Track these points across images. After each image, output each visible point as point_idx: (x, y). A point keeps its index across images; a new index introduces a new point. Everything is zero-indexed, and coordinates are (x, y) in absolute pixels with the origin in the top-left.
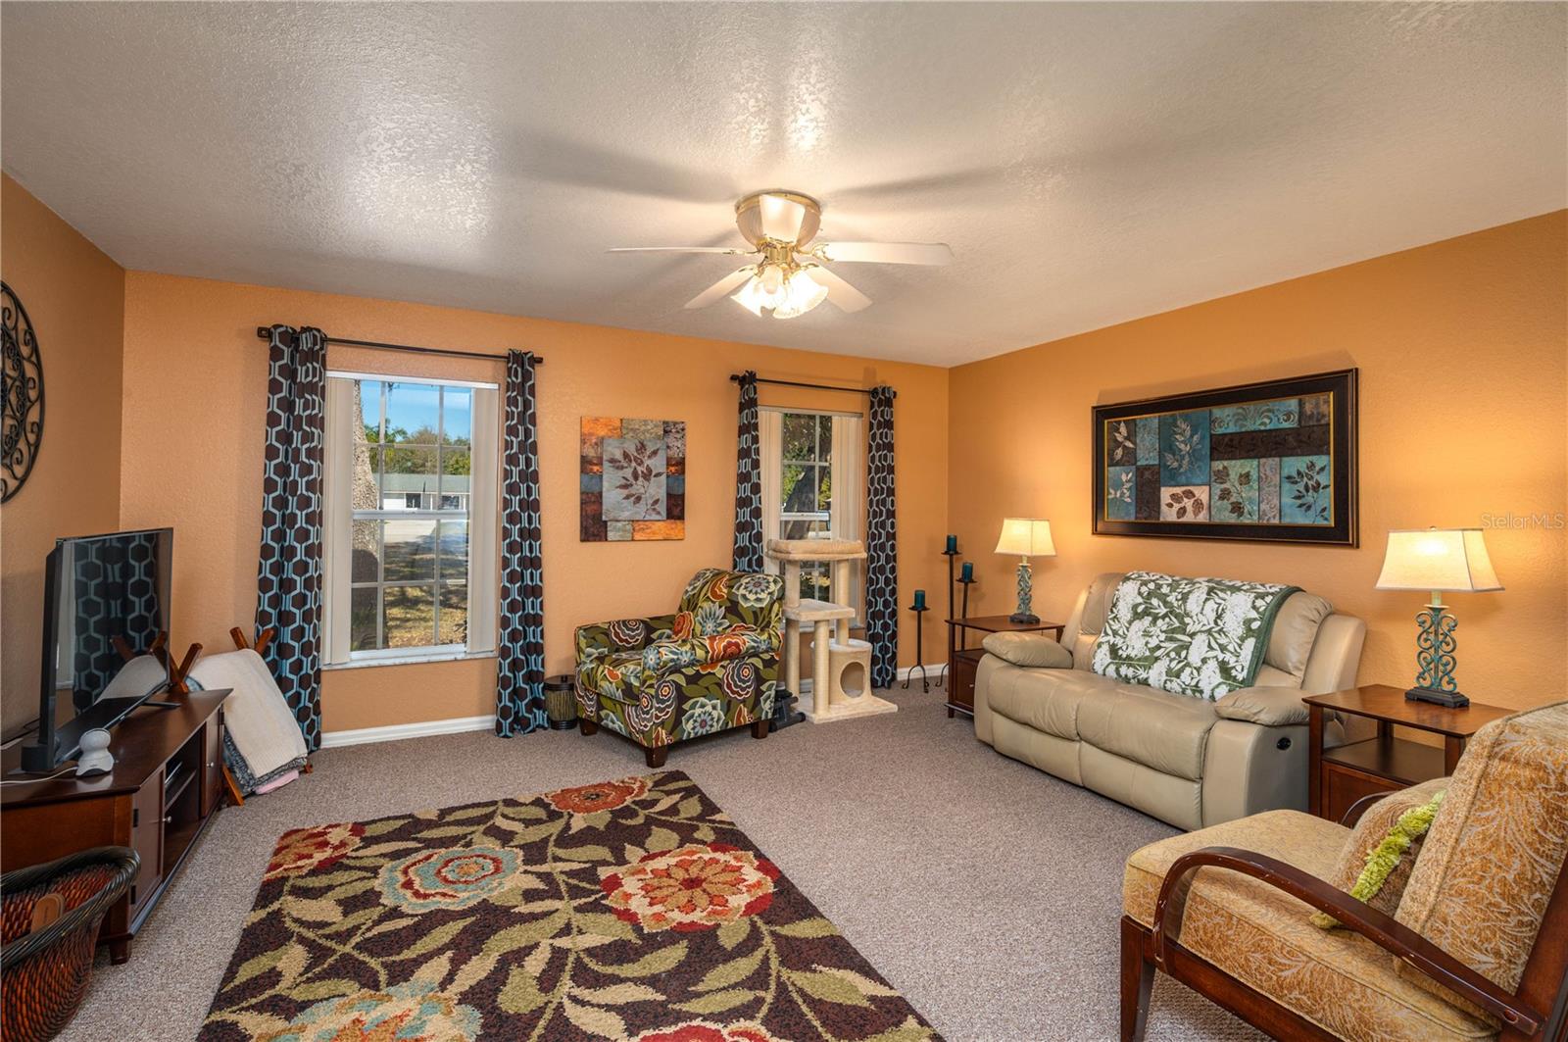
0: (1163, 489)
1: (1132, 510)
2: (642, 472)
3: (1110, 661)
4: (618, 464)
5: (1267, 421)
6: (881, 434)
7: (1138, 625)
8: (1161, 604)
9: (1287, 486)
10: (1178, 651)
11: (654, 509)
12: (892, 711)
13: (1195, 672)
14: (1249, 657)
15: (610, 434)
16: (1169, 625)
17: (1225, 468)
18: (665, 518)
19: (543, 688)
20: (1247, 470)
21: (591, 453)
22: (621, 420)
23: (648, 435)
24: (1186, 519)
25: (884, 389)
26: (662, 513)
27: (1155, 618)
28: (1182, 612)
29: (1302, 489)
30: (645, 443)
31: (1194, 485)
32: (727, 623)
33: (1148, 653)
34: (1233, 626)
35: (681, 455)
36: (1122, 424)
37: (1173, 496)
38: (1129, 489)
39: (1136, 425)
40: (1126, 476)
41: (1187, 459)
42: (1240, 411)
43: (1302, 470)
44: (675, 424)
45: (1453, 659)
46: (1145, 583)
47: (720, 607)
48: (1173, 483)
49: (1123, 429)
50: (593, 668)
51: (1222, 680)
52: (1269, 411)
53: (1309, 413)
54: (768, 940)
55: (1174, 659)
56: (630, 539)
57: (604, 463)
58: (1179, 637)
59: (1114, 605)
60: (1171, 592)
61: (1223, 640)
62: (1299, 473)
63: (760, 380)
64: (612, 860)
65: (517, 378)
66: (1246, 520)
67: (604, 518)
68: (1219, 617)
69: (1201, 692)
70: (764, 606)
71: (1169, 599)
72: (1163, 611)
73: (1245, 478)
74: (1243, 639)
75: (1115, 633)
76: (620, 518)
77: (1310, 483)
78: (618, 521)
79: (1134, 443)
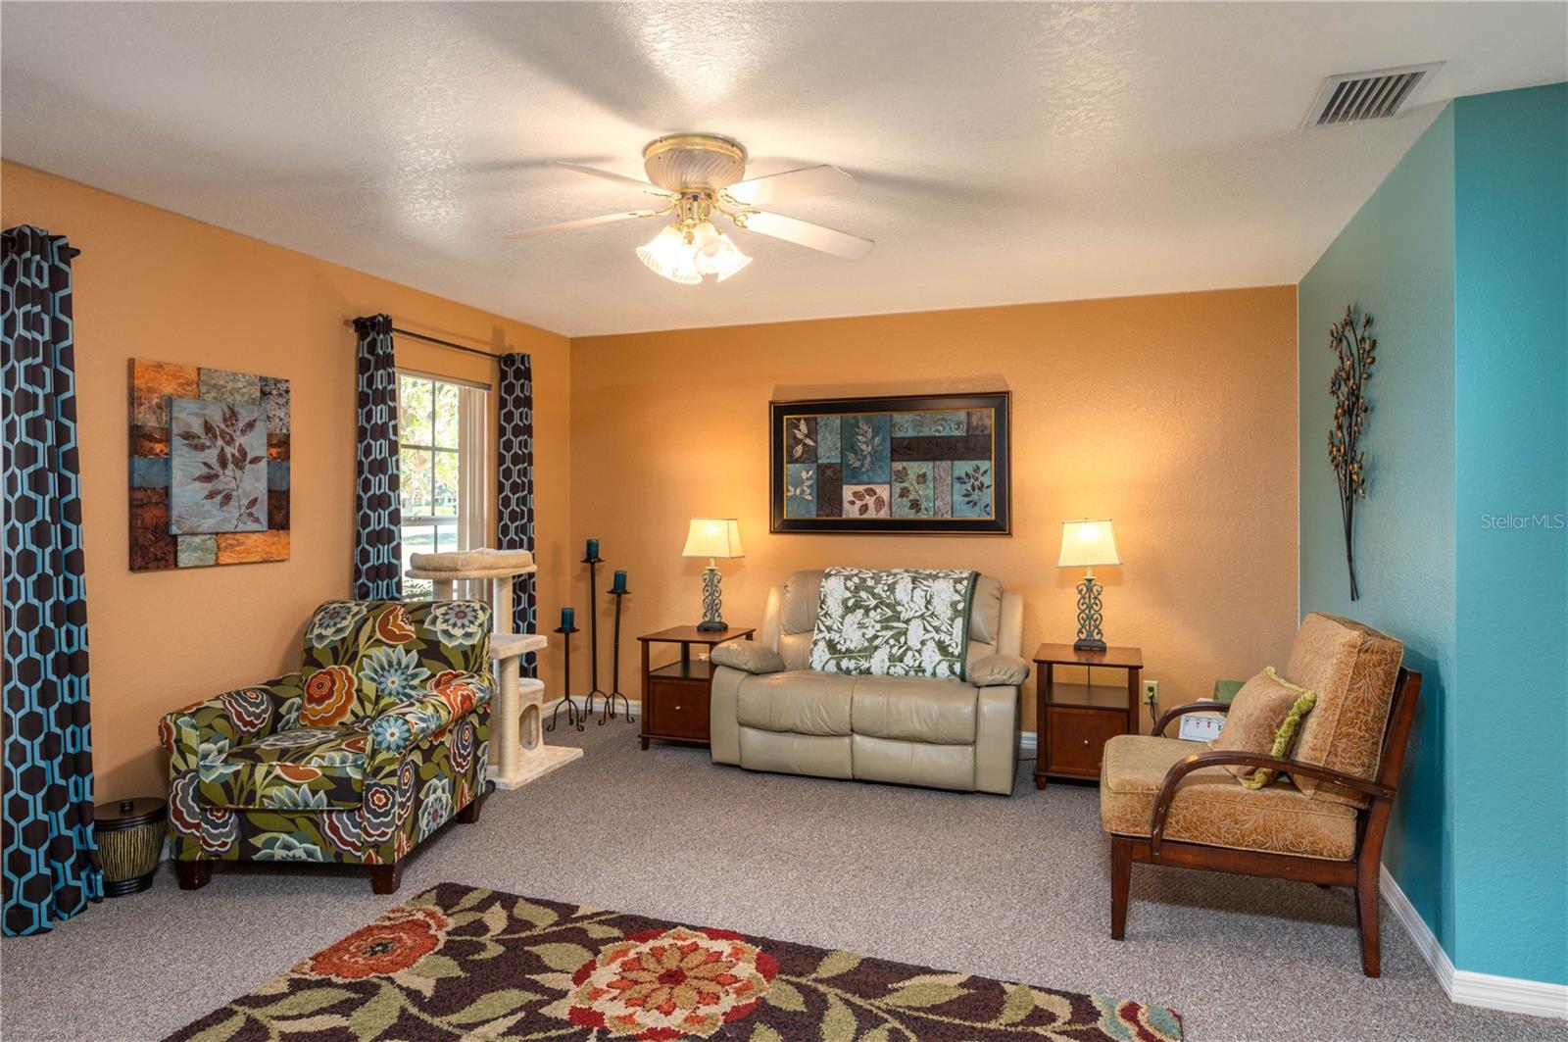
0: (845, 487)
1: (813, 508)
2: (233, 455)
3: (829, 656)
4: (196, 441)
5: (941, 429)
6: (521, 413)
7: (849, 618)
8: (870, 597)
9: (957, 486)
10: (896, 637)
11: (250, 515)
12: (578, 756)
13: (917, 654)
14: (960, 634)
15: (181, 391)
16: (882, 615)
17: (904, 468)
18: (265, 528)
19: (95, 831)
20: (924, 471)
21: (149, 420)
22: (199, 369)
23: (238, 397)
24: (866, 516)
25: (523, 357)
26: (261, 520)
27: (867, 611)
28: (893, 602)
29: (970, 489)
30: (237, 409)
31: (876, 484)
32: (426, 672)
33: (866, 644)
34: (942, 609)
35: (284, 431)
36: (802, 421)
37: (855, 494)
38: (810, 486)
39: (817, 423)
40: (807, 474)
41: (869, 459)
42: (918, 418)
43: (969, 472)
44: (277, 382)
45: (1100, 615)
46: (848, 578)
47: (408, 652)
48: (855, 481)
49: (803, 426)
50: (237, 774)
51: (941, 658)
52: (943, 420)
53: (975, 424)
54: (822, 988)
55: (894, 645)
56: (212, 563)
57: (174, 438)
58: (895, 624)
59: (823, 602)
60: (876, 584)
61: (936, 623)
62: (967, 475)
63: (397, 330)
65: (42, 281)
66: (923, 516)
67: (174, 530)
68: (928, 602)
69: (924, 671)
70: (476, 642)
71: (876, 591)
72: (873, 602)
73: (922, 478)
74: (952, 620)
75: (829, 629)
76: (200, 529)
77: (976, 483)
78: (195, 534)
79: (815, 441)
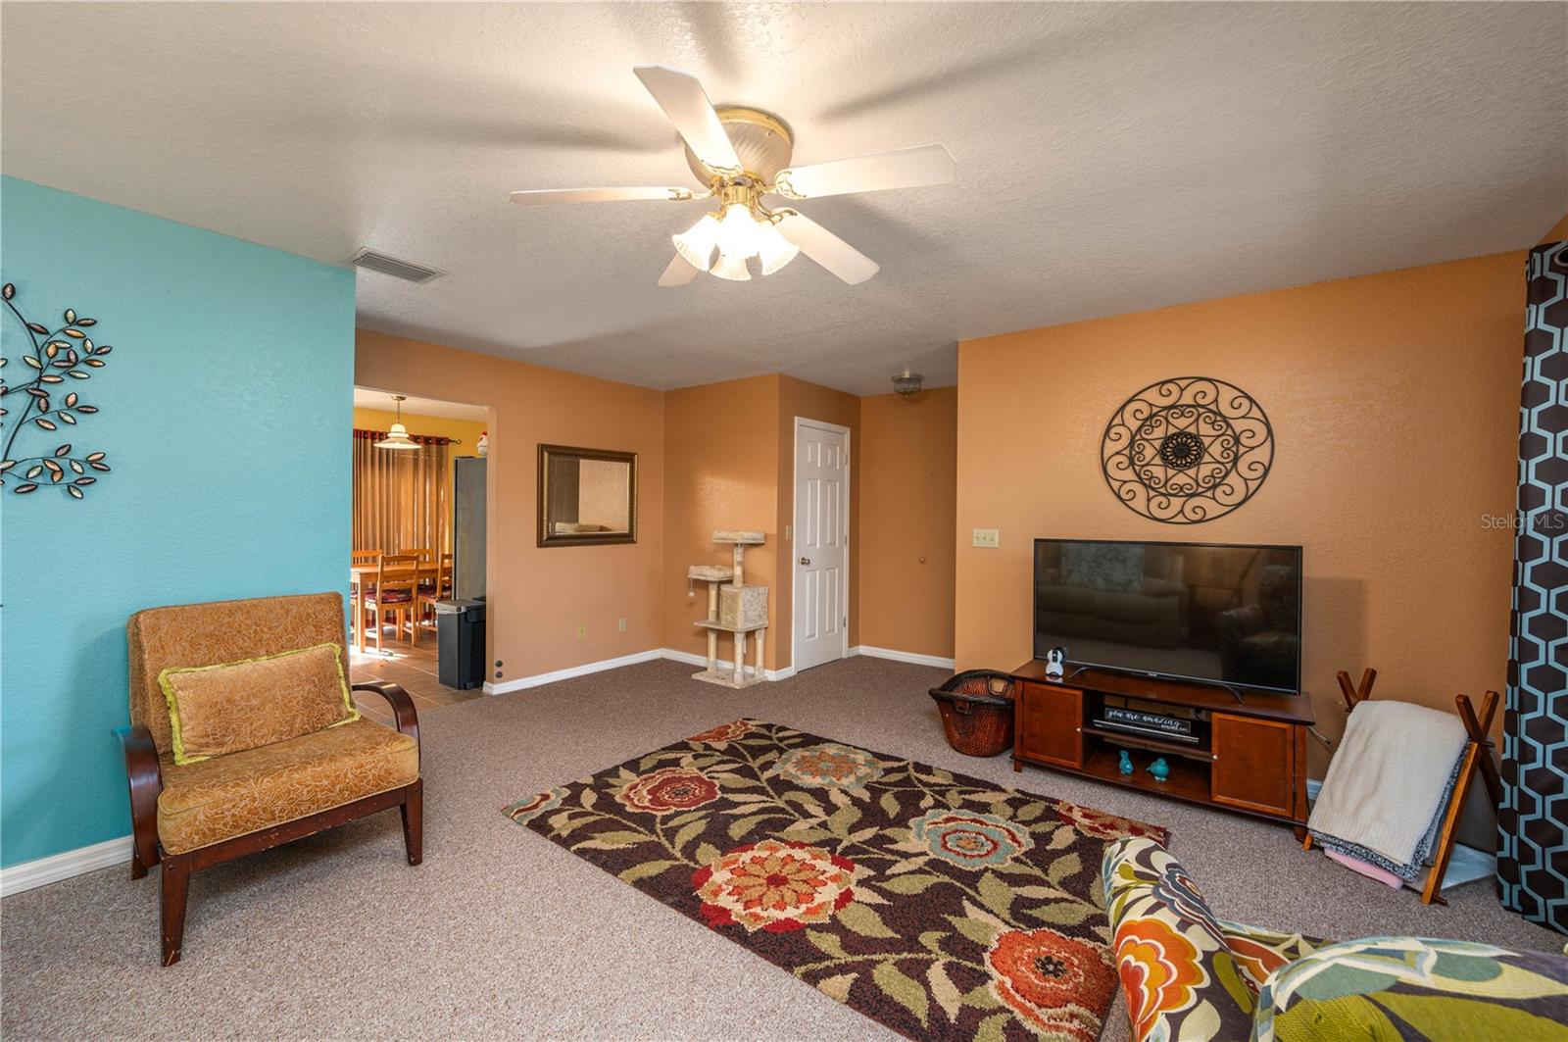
54: (679, 855)
64: (808, 931)
